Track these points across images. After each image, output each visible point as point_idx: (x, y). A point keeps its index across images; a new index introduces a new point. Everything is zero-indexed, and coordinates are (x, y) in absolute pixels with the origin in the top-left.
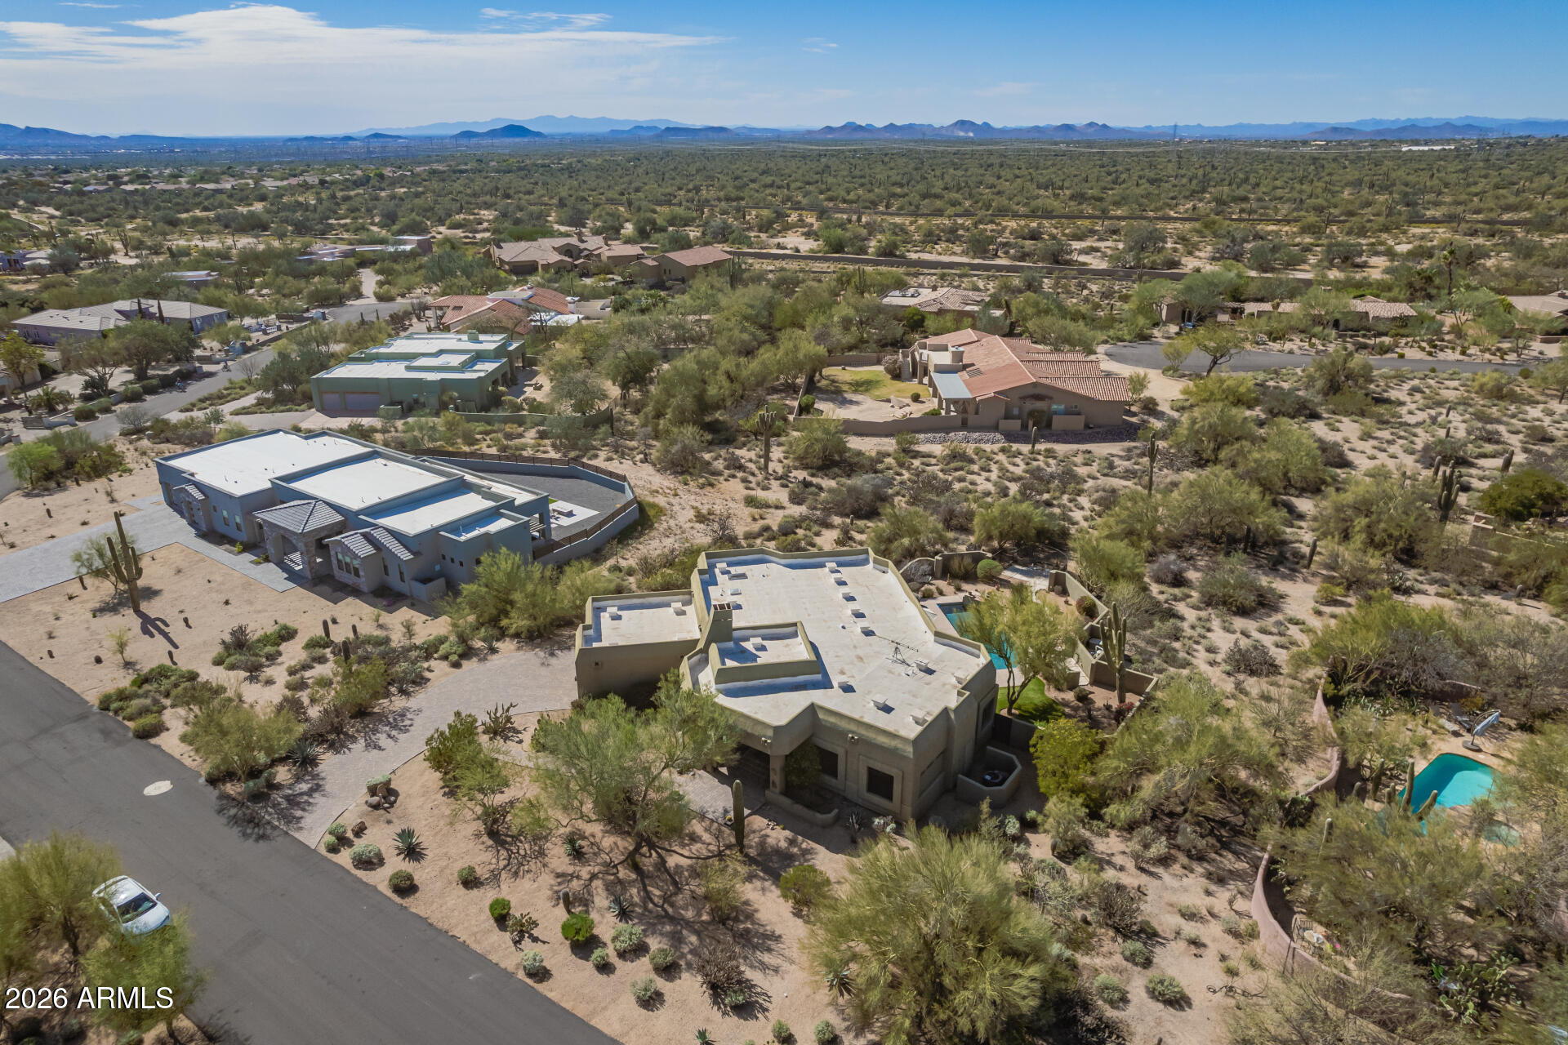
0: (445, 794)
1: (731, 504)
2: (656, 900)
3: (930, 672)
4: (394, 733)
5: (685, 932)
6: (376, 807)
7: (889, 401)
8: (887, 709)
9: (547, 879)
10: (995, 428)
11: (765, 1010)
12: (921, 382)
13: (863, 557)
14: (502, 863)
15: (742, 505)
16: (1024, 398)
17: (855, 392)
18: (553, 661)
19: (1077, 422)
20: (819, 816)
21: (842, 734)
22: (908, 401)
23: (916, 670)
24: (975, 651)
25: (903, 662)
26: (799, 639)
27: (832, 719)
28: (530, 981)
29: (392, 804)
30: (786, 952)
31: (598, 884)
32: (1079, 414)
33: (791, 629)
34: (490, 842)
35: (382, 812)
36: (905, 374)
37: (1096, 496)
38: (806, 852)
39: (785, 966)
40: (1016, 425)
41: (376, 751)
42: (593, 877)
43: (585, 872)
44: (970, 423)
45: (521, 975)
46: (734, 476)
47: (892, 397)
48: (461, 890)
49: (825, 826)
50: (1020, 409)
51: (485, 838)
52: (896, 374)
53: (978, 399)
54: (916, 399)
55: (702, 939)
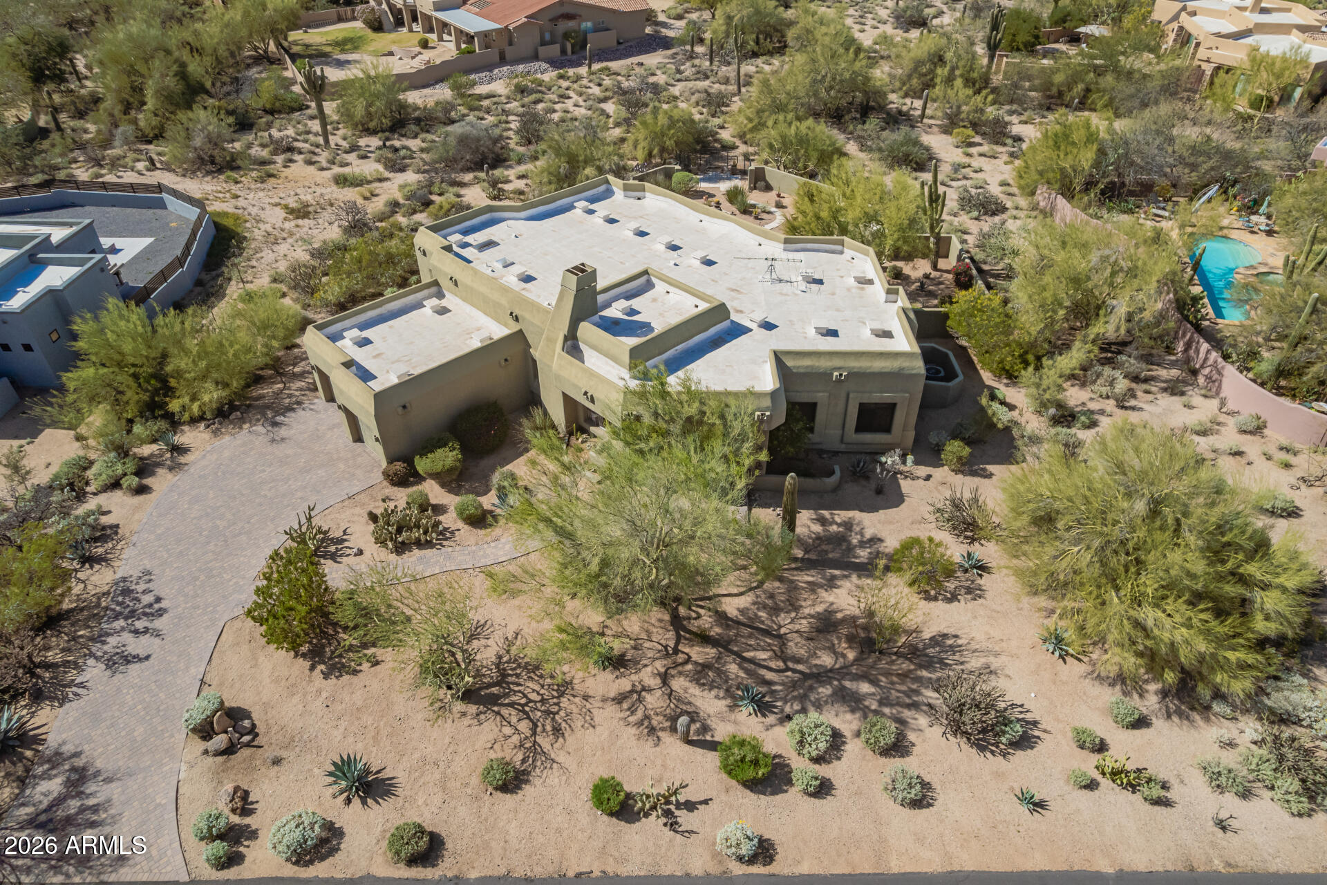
0: (326, 676)
1: (319, 190)
2: (773, 664)
3: (820, 282)
4: (139, 625)
5: (847, 684)
6: (229, 750)
7: (391, 54)
8: (834, 333)
9: (608, 716)
10: (536, 57)
11: (1035, 723)
12: (411, 30)
13: (603, 188)
14: (524, 726)
15: (334, 188)
16: (554, 20)
17: (343, 51)
18: (283, 432)
19: (609, 39)
20: (827, 480)
21: (826, 375)
22: (418, 49)
23: (803, 285)
24: (839, 248)
25: (781, 281)
26: (660, 287)
27: (807, 362)
28: (757, 869)
29: (252, 731)
30: (974, 646)
31: (678, 684)
32: (608, 29)
33: (643, 279)
34: (473, 709)
35: (245, 753)
36: (386, 26)
37: (694, 99)
38: (848, 525)
39: (995, 663)
40: (555, 50)
41: (134, 668)
42: (665, 678)
43: (647, 676)
44: (508, 56)
45: (738, 869)
46: (291, 161)
47: (394, 48)
48: (508, 800)
49: (835, 489)
50: (552, 34)
51: (459, 706)
52: (377, 26)
53: (511, 27)
54: (425, 45)
55: (874, 682)
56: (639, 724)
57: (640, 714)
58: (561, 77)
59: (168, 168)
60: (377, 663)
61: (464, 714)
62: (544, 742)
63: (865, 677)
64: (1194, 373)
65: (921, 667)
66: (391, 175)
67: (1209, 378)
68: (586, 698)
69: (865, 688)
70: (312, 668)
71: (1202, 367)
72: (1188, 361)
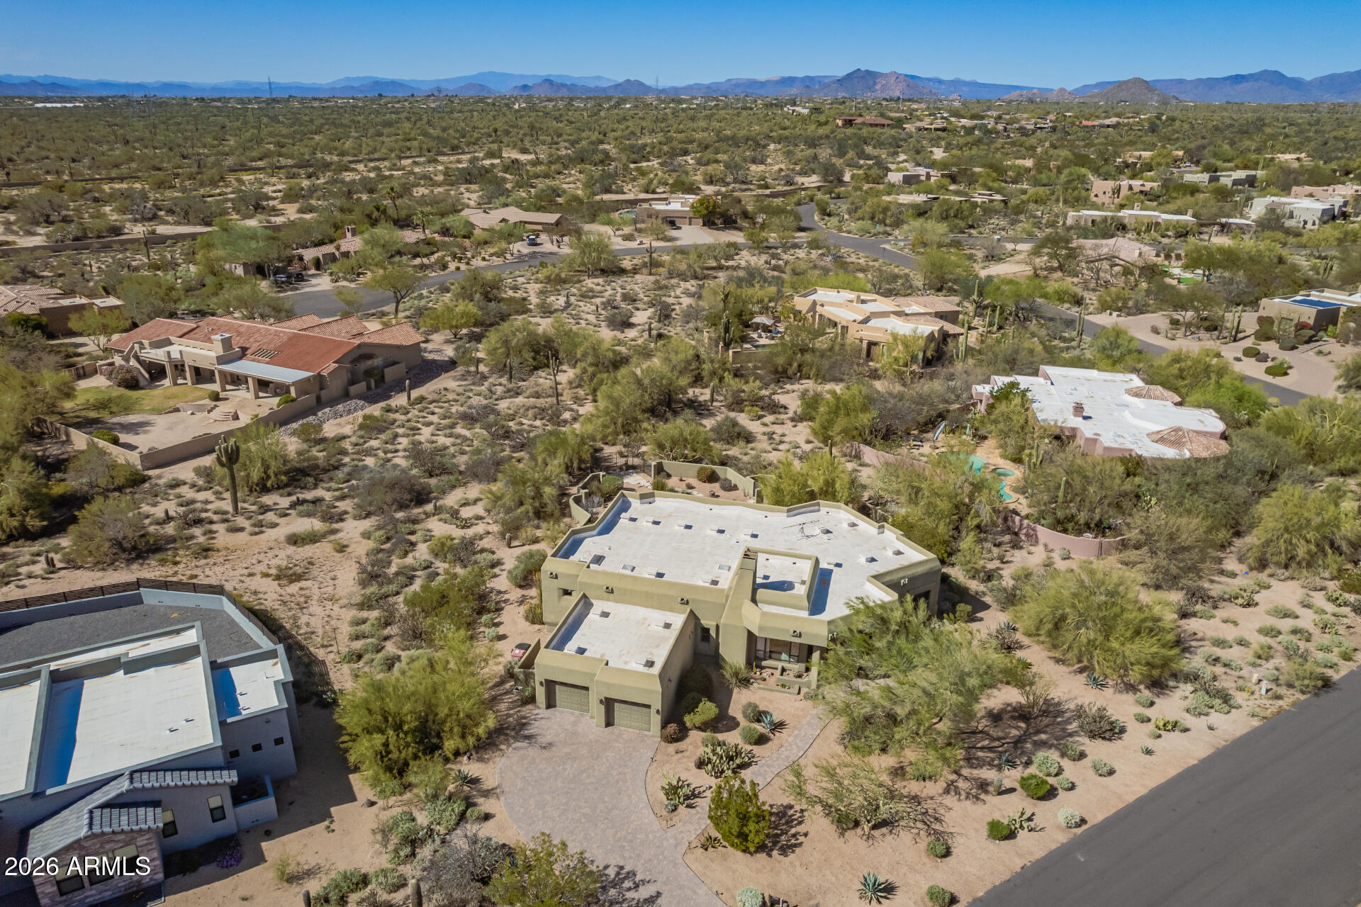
3: (830, 532)
5: (1035, 738)
7: (176, 410)
9: (950, 802)
10: (346, 396)
15: (293, 547)
16: (357, 362)
22: (210, 402)
23: (824, 536)
24: (819, 508)
28: (1084, 828)
31: (966, 771)
42: (957, 772)
47: (175, 404)
48: (952, 860)
50: (353, 373)
52: (132, 383)
53: (325, 373)
54: (216, 397)
55: (1045, 732)
56: (967, 798)
57: (963, 793)
58: (389, 410)
59: (72, 564)
60: (806, 835)
61: (884, 835)
62: (937, 826)
63: (1038, 732)
64: (1016, 534)
65: (1056, 717)
66: (335, 526)
67: (1027, 535)
68: (932, 798)
69: (1043, 736)
70: (770, 856)
71: (1020, 529)
72: (1009, 528)
